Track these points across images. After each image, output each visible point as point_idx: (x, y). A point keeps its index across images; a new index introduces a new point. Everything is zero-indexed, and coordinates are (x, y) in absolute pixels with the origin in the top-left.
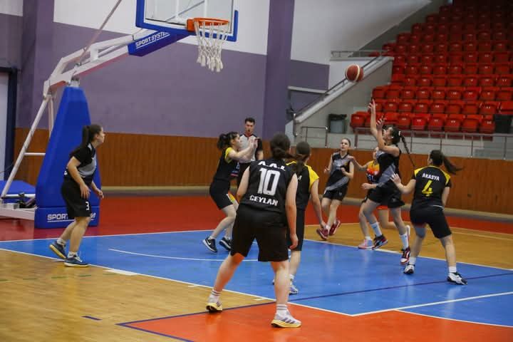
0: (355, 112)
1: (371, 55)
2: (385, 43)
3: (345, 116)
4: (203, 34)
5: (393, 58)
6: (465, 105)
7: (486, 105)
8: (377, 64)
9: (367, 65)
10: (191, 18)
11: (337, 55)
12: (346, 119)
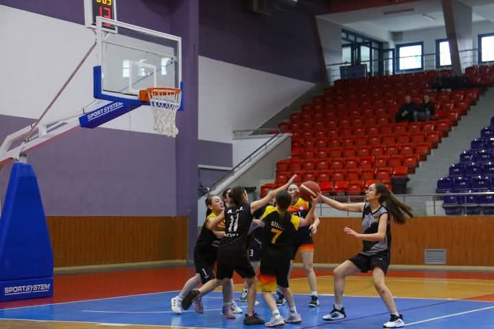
0: (263, 185)
1: (271, 133)
2: (280, 122)
3: (255, 188)
4: (155, 104)
5: (291, 135)
6: (363, 172)
7: (381, 171)
8: (278, 141)
9: (269, 141)
10: (145, 89)
11: (239, 134)
12: (256, 190)
